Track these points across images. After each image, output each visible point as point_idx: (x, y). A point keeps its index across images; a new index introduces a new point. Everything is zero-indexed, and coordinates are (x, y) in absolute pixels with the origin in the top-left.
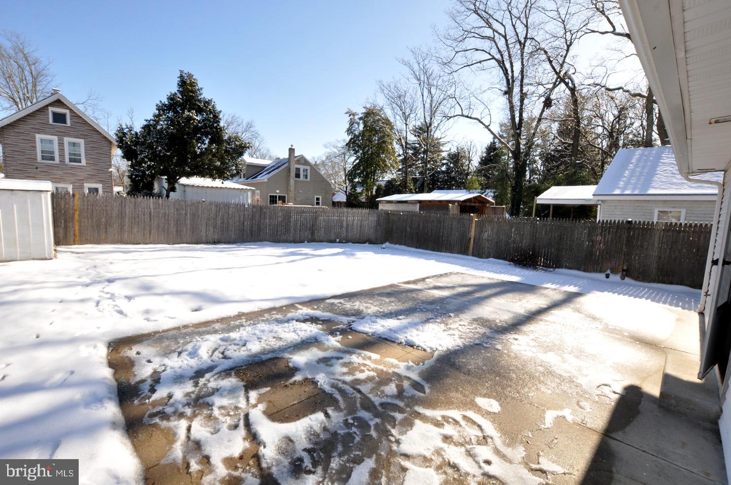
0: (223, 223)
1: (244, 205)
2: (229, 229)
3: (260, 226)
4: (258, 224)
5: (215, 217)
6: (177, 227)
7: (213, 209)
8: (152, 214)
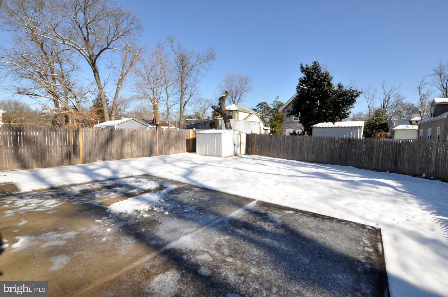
0: (318, 150)
1: (335, 138)
2: (322, 154)
3: (348, 154)
4: (346, 152)
5: (313, 145)
6: (292, 150)
7: (312, 140)
8: (282, 143)
